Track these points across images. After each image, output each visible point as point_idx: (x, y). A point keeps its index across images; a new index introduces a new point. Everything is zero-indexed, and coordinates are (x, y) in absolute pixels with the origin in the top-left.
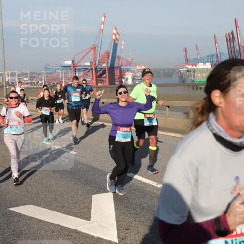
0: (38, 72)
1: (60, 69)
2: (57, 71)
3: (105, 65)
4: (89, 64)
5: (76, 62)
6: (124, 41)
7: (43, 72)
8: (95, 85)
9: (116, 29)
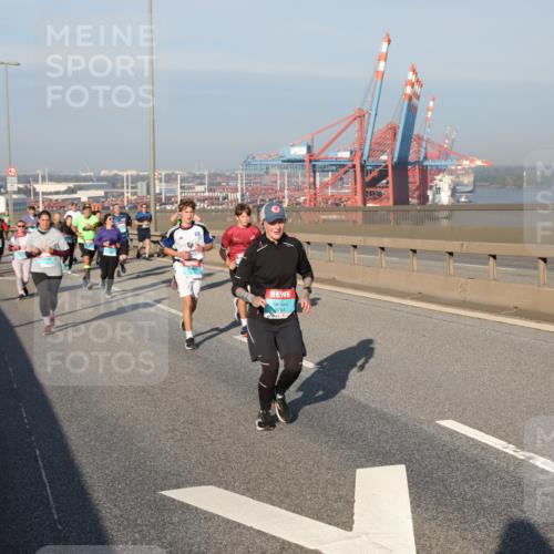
0: (228, 174)
1: (280, 167)
2: (272, 171)
3: (384, 157)
4: (346, 155)
5: (316, 150)
6: (434, 99)
7: (239, 172)
8: (360, 204)
9: (414, 71)
